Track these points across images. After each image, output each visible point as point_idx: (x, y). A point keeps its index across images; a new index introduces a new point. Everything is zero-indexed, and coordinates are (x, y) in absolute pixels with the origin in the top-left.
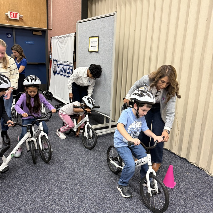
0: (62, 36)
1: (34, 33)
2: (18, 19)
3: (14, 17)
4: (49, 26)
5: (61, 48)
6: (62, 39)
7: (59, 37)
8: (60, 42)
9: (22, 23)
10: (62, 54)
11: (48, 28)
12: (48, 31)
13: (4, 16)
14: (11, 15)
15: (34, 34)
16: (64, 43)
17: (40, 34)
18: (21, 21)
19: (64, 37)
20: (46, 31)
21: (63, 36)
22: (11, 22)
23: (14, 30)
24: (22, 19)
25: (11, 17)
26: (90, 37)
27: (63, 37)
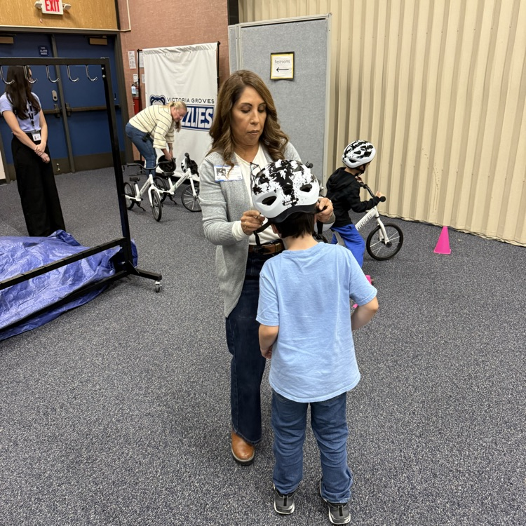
0: (177, 47)
1: (93, 41)
2: (61, 12)
3: (52, 9)
4: (121, 25)
5: (174, 73)
6: (176, 54)
7: (166, 51)
8: (168, 59)
9: (70, 22)
10: (176, 84)
11: (119, 28)
12: (121, 34)
13: (33, 9)
14: (47, 5)
15: (91, 43)
16: (183, 63)
17: (104, 42)
18: (66, 17)
19: (184, 50)
20: (116, 35)
21: (182, 47)
22: (47, 20)
23: (53, 39)
24: (68, 13)
25: (47, 10)
26: (272, 54)
27: (181, 49)
